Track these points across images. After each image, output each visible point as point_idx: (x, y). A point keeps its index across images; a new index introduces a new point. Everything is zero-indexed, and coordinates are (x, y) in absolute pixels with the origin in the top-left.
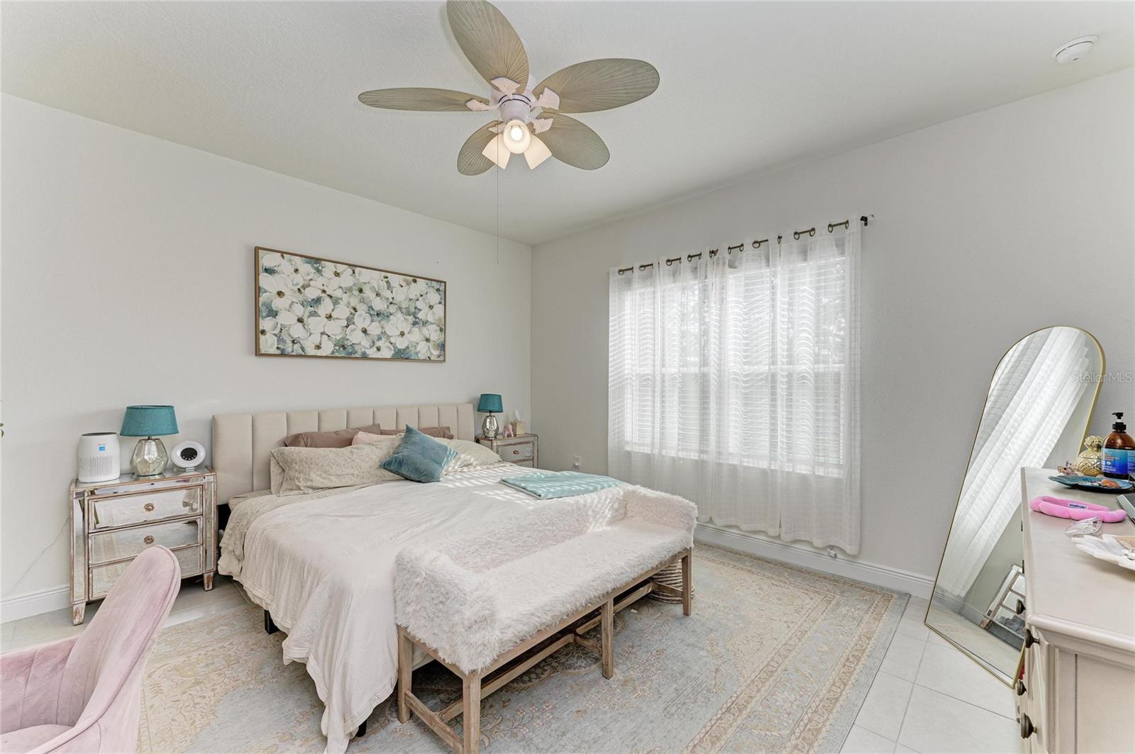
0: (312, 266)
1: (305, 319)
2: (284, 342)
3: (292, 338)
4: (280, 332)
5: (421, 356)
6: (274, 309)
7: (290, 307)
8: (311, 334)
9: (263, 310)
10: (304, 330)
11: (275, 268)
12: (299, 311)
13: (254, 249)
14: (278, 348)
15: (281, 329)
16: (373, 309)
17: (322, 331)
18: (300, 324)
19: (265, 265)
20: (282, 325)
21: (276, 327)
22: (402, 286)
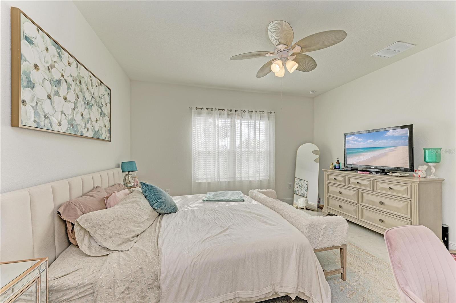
0: (56, 50)
1: (52, 96)
2: (39, 115)
3: (44, 112)
4: (36, 105)
5: (103, 138)
6: (32, 81)
7: (43, 83)
8: (56, 111)
9: (24, 79)
10: (51, 106)
11: (33, 40)
12: (49, 88)
13: (10, 8)
14: (35, 121)
15: (37, 103)
16: (85, 99)
17: (61, 110)
18: (48, 100)
19: (26, 32)
20: (37, 98)
21: (33, 100)
22: (96, 86)
